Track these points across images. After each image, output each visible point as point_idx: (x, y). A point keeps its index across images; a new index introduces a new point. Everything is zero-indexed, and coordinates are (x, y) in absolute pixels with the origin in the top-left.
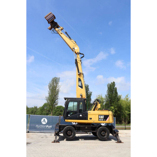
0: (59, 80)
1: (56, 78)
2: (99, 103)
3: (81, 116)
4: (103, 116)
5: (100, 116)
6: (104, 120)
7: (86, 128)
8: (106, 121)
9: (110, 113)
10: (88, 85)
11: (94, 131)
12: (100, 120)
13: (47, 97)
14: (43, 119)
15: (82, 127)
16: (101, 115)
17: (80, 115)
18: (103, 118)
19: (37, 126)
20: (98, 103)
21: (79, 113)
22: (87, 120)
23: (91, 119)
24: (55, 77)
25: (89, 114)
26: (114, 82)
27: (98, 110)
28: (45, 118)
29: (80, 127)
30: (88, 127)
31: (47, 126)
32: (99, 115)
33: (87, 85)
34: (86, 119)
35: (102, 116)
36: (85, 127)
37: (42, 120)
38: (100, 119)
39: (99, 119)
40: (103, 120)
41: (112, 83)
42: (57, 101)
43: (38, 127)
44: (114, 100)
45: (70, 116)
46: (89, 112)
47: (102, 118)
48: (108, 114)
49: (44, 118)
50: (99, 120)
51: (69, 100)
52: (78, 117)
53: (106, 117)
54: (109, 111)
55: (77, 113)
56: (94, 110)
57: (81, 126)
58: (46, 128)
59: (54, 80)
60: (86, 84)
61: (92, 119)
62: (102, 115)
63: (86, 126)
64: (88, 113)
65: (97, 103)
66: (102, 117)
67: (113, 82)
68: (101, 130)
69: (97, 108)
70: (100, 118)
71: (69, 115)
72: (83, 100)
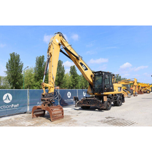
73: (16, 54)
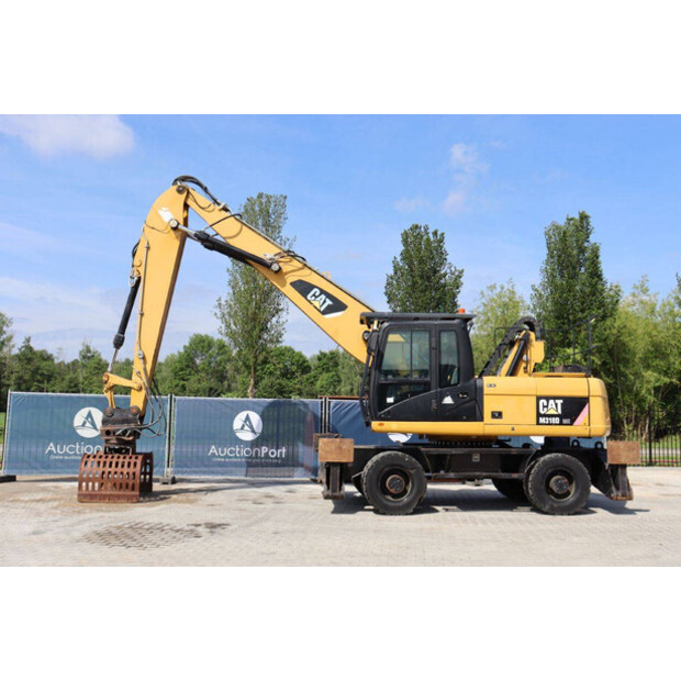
0: (284, 206)
1: (264, 200)
2: (537, 339)
3: (448, 400)
4: (560, 402)
5: (543, 402)
6: (565, 421)
7: (476, 458)
8: (571, 424)
9: (594, 387)
10: (443, 234)
11: (515, 476)
12: (542, 420)
13: (223, 302)
14: (242, 416)
15: (452, 455)
16: (548, 398)
17: (442, 399)
18: (560, 412)
19: (213, 449)
20: (532, 335)
21: (441, 387)
22: (482, 419)
23: (497, 415)
24: (260, 196)
25: (486, 390)
26: (584, 217)
27: (534, 370)
28: (253, 410)
29: (443, 457)
30: (481, 455)
31: (264, 450)
32: (539, 398)
33: (435, 233)
34: (474, 414)
35: (551, 402)
36: (470, 456)
37: (238, 422)
38: (545, 416)
39: (539, 415)
40: (557, 420)
41: (569, 220)
42: (274, 320)
43: (219, 456)
44: (583, 311)
45: (395, 402)
46: (487, 380)
47: (552, 412)
48: (585, 394)
49: (248, 409)
50: (538, 423)
51: (386, 324)
52: (434, 406)
53: (573, 407)
54: (586, 377)
55: (430, 390)
56: (513, 372)
57: (454, 451)
58: (257, 457)
59: (257, 209)
60: (431, 231)
61: (504, 415)
62: (555, 398)
63: (476, 452)
64: (482, 389)
65: (527, 336)
66: (555, 408)
67: (577, 217)
68: (550, 471)
69: (527, 362)
70: (542, 412)
71: (390, 400)
72: (456, 321)
73: (426, 229)
